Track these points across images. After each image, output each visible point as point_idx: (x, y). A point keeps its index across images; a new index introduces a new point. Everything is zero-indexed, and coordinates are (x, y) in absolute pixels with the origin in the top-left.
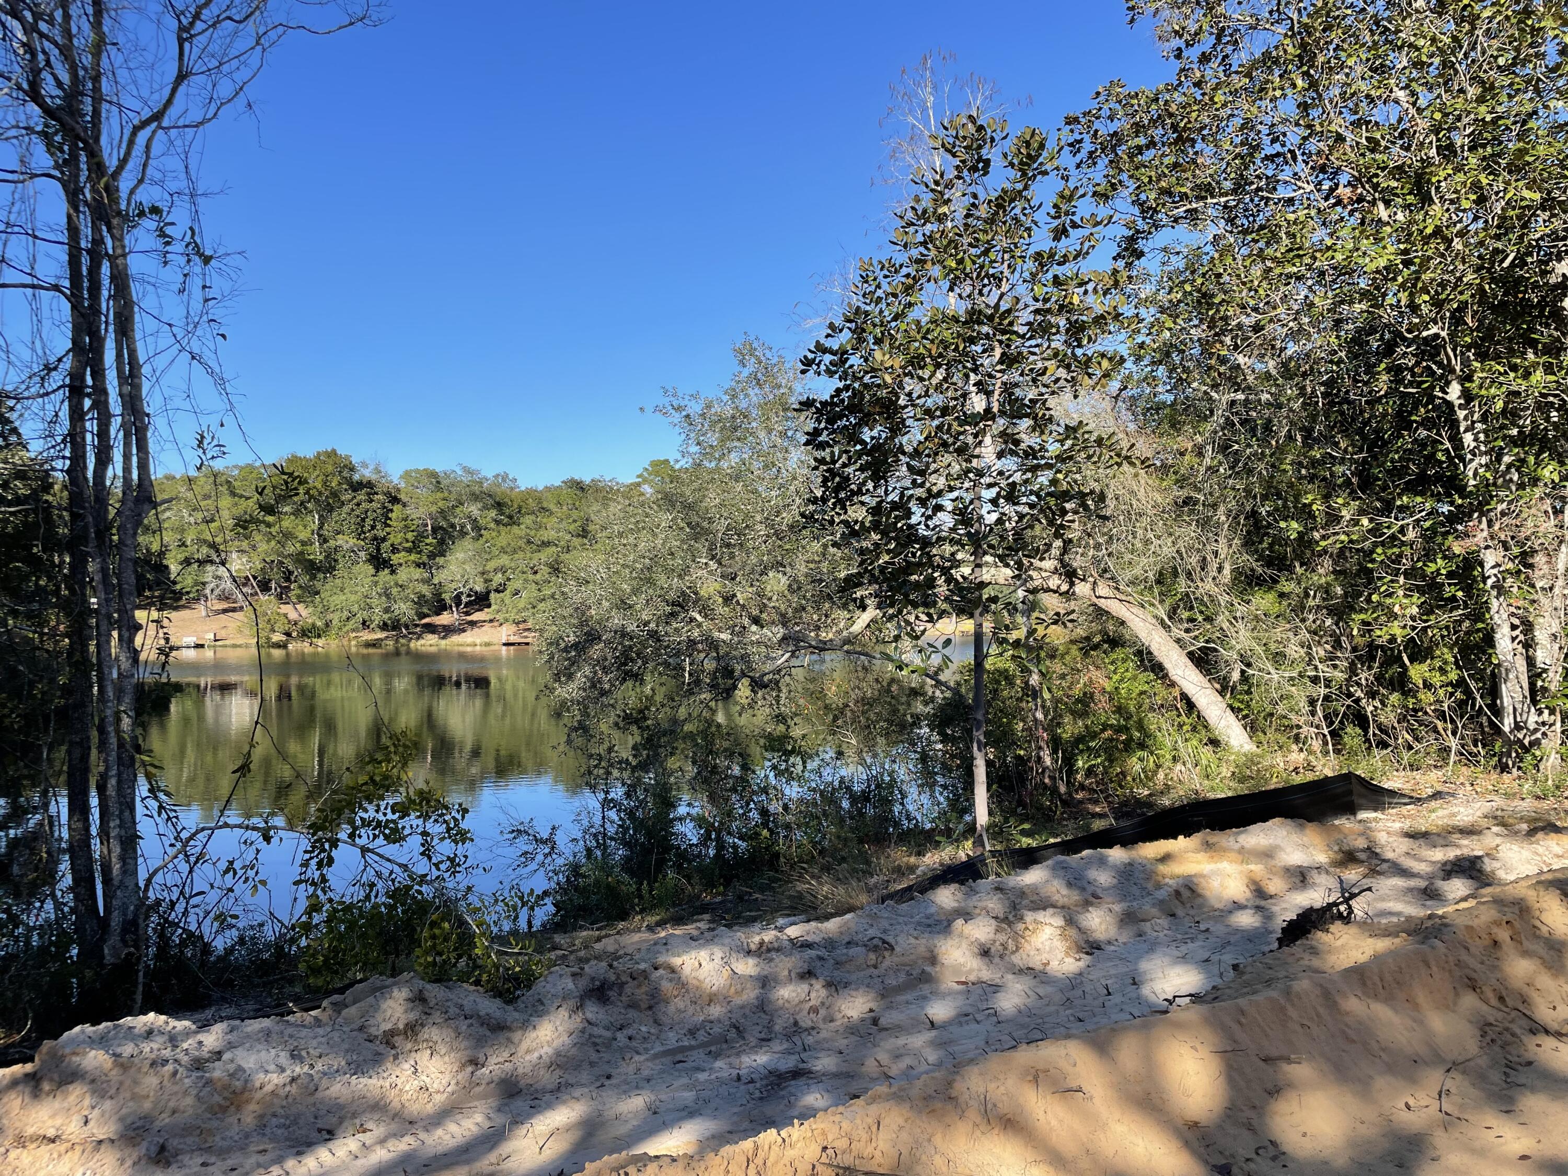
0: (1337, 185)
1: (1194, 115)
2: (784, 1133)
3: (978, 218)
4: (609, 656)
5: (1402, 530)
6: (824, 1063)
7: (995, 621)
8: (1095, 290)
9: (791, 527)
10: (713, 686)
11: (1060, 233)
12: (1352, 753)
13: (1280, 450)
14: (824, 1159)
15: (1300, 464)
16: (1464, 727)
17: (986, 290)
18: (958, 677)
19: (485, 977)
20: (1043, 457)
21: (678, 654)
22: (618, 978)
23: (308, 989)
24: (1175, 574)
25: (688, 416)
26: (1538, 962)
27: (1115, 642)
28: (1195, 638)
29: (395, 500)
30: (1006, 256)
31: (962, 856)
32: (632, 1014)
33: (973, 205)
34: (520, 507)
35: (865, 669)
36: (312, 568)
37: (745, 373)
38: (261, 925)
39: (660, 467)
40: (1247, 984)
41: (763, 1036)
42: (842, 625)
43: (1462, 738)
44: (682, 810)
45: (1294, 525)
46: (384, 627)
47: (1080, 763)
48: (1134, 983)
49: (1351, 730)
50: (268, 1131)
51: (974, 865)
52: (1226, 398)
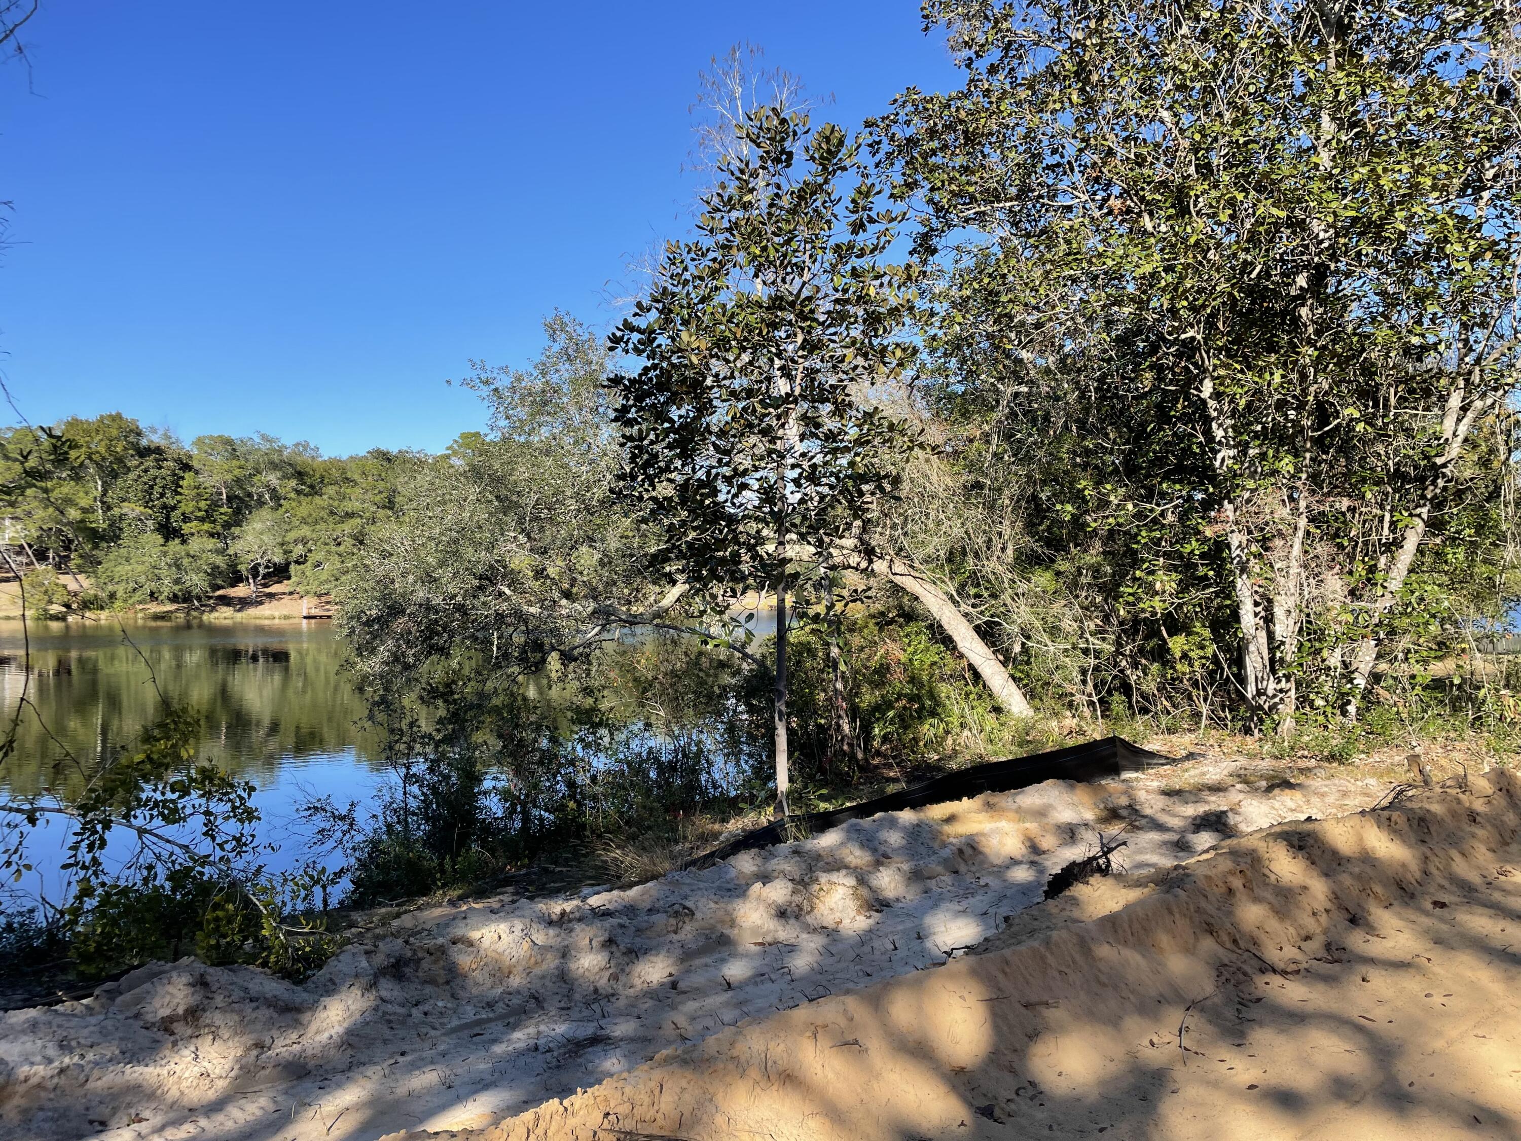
0: (1109, 196)
1: (983, 121)
2: (566, 1102)
3: (781, 208)
4: (413, 630)
5: (1163, 514)
6: (622, 1028)
7: (797, 596)
8: (890, 284)
9: (602, 502)
10: (523, 659)
11: (858, 227)
12: (1118, 719)
13: (1058, 439)
14: (606, 1125)
15: (1075, 453)
16: (1214, 694)
17: (789, 278)
18: (764, 650)
19: (273, 958)
20: (842, 441)
21: (486, 628)
22: (414, 952)
23: (82, 975)
24: (964, 553)
25: (496, 390)
26: (1267, 907)
27: (909, 616)
28: (982, 613)
29: (186, 467)
30: (808, 246)
31: (764, 821)
32: (428, 989)
33: (777, 195)
34: (322, 477)
35: (674, 642)
36: (95, 537)
37: (556, 348)
38: (31, 911)
39: (471, 440)
40: (1014, 935)
41: (562, 1005)
42: (652, 599)
43: (1212, 704)
44: (487, 784)
45: (1069, 507)
46: (174, 599)
47: (877, 731)
48: (919, 938)
49: (1117, 698)
50: (34, 1126)
51: (774, 829)
52: (1009, 391)
